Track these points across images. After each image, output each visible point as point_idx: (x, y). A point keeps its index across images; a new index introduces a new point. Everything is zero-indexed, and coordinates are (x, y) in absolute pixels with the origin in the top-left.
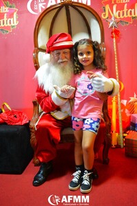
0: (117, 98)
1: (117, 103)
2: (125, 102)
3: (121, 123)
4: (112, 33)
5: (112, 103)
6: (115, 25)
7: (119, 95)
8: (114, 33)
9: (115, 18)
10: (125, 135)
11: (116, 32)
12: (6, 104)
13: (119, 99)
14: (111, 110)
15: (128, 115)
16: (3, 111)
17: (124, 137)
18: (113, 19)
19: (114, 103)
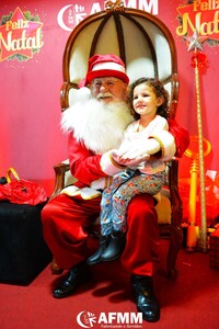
0: (198, 166)
1: (198, 176)
2: (213, 174)
3: (203, 210)
4: (193, 58)
5: (189, 176)
6: (199, 46)
7: (202, 162)
8: (196, 60)
9: (199, 35)
10: (211, 230)
11: (201, 57)
12: (13, 170)
13: (202, 168)
14: (188, 187)
15: (218, 196)
16: (9, 180)
17: (208, 234)
18: (195, 36)
19: (194, 176)
